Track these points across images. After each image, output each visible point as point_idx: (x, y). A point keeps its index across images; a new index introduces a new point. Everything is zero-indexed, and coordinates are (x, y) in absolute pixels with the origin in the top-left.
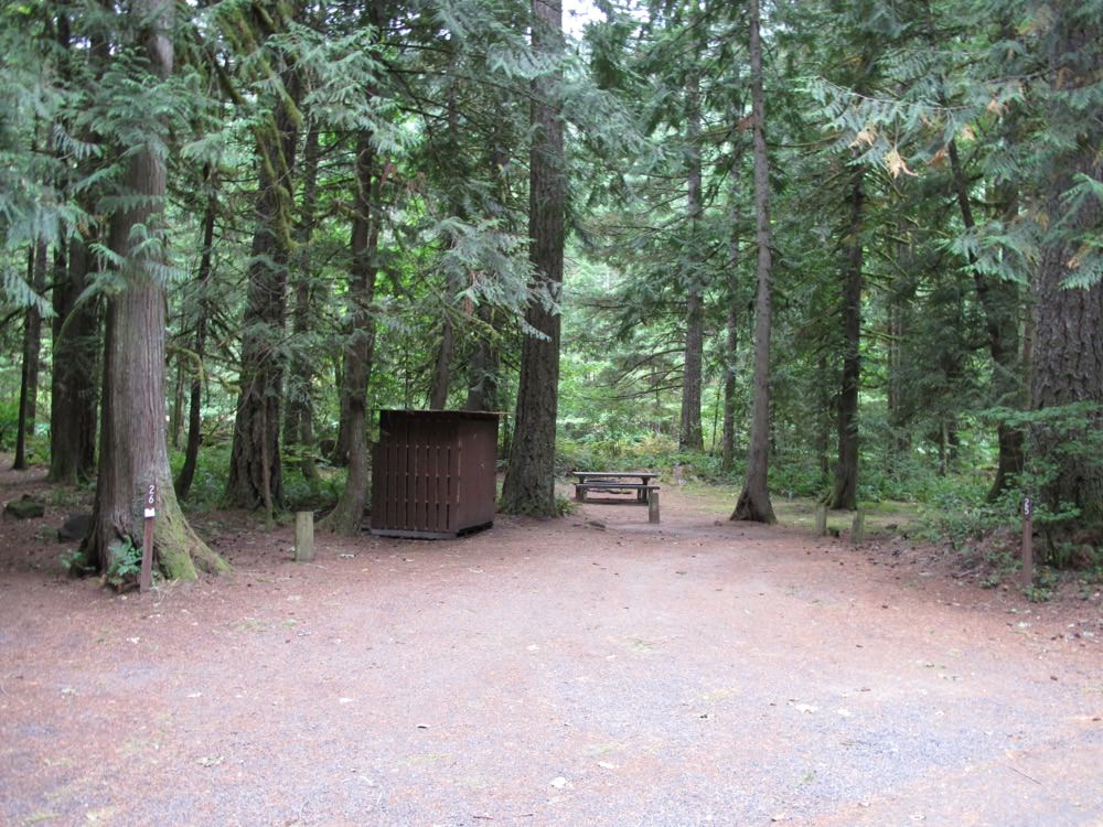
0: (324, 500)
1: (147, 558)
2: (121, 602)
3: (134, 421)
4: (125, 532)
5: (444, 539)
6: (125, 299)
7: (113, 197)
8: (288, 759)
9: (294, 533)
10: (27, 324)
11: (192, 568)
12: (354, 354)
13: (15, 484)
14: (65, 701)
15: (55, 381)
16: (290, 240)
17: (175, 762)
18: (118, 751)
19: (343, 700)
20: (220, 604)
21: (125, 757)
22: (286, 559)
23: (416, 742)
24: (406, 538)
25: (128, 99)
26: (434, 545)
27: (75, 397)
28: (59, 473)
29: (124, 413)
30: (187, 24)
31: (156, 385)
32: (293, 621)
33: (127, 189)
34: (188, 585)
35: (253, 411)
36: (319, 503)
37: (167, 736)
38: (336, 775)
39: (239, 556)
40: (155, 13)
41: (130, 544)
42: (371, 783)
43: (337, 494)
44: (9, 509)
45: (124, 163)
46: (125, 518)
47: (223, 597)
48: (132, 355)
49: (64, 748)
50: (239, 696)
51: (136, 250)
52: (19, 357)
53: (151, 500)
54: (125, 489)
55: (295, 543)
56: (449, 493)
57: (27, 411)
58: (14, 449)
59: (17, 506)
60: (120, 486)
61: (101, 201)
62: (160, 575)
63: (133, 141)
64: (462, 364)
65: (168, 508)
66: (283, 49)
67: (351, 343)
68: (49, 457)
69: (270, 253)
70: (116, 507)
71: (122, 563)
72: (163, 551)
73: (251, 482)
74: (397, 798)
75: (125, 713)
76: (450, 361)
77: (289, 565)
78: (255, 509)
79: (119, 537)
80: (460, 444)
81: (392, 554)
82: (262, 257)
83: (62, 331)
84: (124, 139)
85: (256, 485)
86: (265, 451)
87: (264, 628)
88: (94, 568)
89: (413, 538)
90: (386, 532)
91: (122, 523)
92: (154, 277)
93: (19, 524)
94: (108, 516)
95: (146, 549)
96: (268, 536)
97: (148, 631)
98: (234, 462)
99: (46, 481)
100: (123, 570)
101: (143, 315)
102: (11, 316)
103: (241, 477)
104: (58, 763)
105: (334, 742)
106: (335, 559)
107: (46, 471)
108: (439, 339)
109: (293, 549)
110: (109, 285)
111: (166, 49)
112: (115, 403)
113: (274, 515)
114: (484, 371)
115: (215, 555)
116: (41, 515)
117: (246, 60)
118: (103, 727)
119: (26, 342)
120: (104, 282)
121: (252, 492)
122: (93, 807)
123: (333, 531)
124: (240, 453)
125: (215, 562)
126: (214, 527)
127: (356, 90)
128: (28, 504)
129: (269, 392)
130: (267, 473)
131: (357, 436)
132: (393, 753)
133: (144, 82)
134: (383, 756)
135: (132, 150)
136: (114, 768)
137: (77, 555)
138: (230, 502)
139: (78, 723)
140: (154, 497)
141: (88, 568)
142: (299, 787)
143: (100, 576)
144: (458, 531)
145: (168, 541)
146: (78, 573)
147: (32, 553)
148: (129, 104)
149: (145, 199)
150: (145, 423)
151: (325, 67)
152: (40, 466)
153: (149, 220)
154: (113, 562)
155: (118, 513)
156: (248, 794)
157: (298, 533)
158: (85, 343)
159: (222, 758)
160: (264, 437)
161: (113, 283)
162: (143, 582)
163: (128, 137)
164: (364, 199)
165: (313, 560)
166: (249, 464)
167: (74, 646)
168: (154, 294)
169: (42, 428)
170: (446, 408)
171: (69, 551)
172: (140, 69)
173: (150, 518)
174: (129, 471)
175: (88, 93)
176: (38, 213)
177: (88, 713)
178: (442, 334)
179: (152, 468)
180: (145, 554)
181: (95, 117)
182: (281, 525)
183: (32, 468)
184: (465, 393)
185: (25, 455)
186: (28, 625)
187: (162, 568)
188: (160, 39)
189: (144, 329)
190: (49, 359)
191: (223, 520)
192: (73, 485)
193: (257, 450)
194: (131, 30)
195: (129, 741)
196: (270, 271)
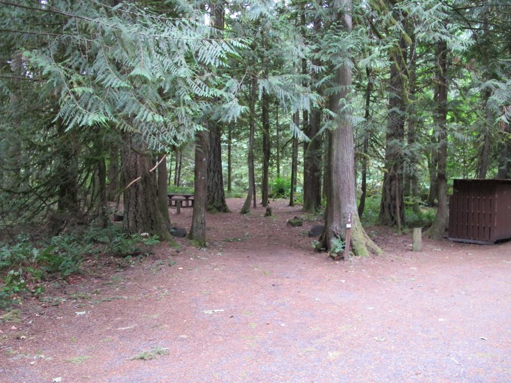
0: (424, 223)
1: (347, 246)
2: (336, 264)
3: (341, 185)
4: (338, 234)
5: (487, 245)
6: (337, 132)
7: (331, 88)
8: (415, 344)
9: (412, 238)
10: (293, 146)
11: (366, 251)
12: (440, 152)
13: (290, 212)
14: (317, 304)
15: (305, 169)
16: (408, 99)
17: (363, 337)
18: (339, 328)
19: (440, 320)
20: (379, 268)
21: (342, 331)
22: (408, 250)
23: (480, 346)
24: (467, 243)
25: (335, 44)
26: (482, 247)
27: (313, 176)
28: (307, 208)
29: (337, 182)
30: (357, 7)
31: (351, 170)
32: (413, 279)
33: (336, 84)
34: (365, 259)
35: (391, 180)
36: (423, 224)
37: (359, 325)
38: (439, 355)
39: (386, 247)
40: (343, 5)
41: (340, 239)
42: (457, 362)
43: (431, 220)
44: (289, 222)
45: (335, 72)
46: (338, 228)
47: (380, 265)
48: (340, 156)
49: (318, 323)
50: (390, 311)
51: (342, 110)
52: (290, 160)
53: (349, 220)
54: (338, 215)
55: (413, 243)
56: (490, 222)
57: (294, 182)
58: (289, 198)
59: (292, 221)
60: (335, 213)
61: (326, 90)
62: (353, 253)
63: (337, 62)
64: (494, 155)
65: (356, 224)
66: (402, 10)
67: (439, 147)
68: (303, 201)
69: (398, 107)
70: (334, 223)
71: (337, 247)
72: (354, 243)
73: (390, 214)
74: (472, 373)
75: (341, 312)
76: (489, 154)
77: (410, 252)
78: (392, 226)
79: (335, 236)
80: (497, 196)
81: (460, 250)
82: (394, 109)
83: (308, 147)
84: (334, 62)
85: (393, 215)
86: (397, 199)
87: (400, 281)
88: (325, 249)
89: (470, 243)
90: (456, 239)
91: (337, 230)
92: (349, 121)
93: (293, 229)
94: (331, 226)
95: (347, 241)
96: (399, 238)
97: (349, 278)
98: (383, 204)
99: (302, 211)
100: (337, 250)
101: (344, 138)
102: (288, 142)
103: (386, 211)
104: (316, 329)
105: (437, 339)
106: (431, 251)
107: (302, 207)
108: (482, 143)
109: (411, 245)
110: (331, 126)
111: (348, 19)
112: (333, 178)
113: (401, 229)
114: (507, 159)
115: (376, 246)
116: (301, 225)
117: (385, 18)
118: (333, 317)
119: (293, 153)
120: (329, 126)
121: (391, 218)
122: (331, 350)
123: (430, 238)
124: (385, 200)
125: (377, 249)
126: (374, 233)
127: (439, 22)
128: (297, 221)
129: (399, 172)
130: (398, 209)
131: (442, 191)
132: (468, 350)
133: (342, 36)
134: (462, 350)
135: (338, 67)
136: (338, 335)
137: (318, 243)
138: (380, 222)
139: (322, 313)
140: (351, 219)
141: (322, 249)
142: (421, 358)
143: (328, 253)
144: (495, 241)
145: (356, 238)
146: (318, 250)
147: (299, 241)
148: (335, 46)
149: (344, 87)
150: (346, 186)
151: (423, 14)
152: (299, 205)
153: (346, 96)
154: (332, 246)
155: (335, 226)
156: (397, 357)
157: (414, 238)
158: (317, 152)
159: (384, 338)
160: (397, 192)
161: (332, 125)
162: (345, 256)
163: (336, 61)
164: (443, 76)
165: (421, 251)
166: (390, 205)
167: (318, 281)
168: (349, 129)
169: (299, 189)
170: (486, 178)
171: (315, 241)
172: (338, 30)
173: (349, 228)
174: (339, 207)
175: (319, 45)
176: (302, 98)
177: (326, 310)
178: (484, 140)
179: (349, 206)
180: (346, 244)
181: (322, 55)
182: (404, 234)
183: (296, 206)
184: (496, 171)
185: (293, 200)
186: (300, 270)
187: (353, 250)
188: (346, 15)
189: (345, 145)
190: (302, 160)
191: (378, 230)
192: (313, 213)
193: (393, 199)
194: (334, 15)
195: (343, 325)
196: (399, 115)
